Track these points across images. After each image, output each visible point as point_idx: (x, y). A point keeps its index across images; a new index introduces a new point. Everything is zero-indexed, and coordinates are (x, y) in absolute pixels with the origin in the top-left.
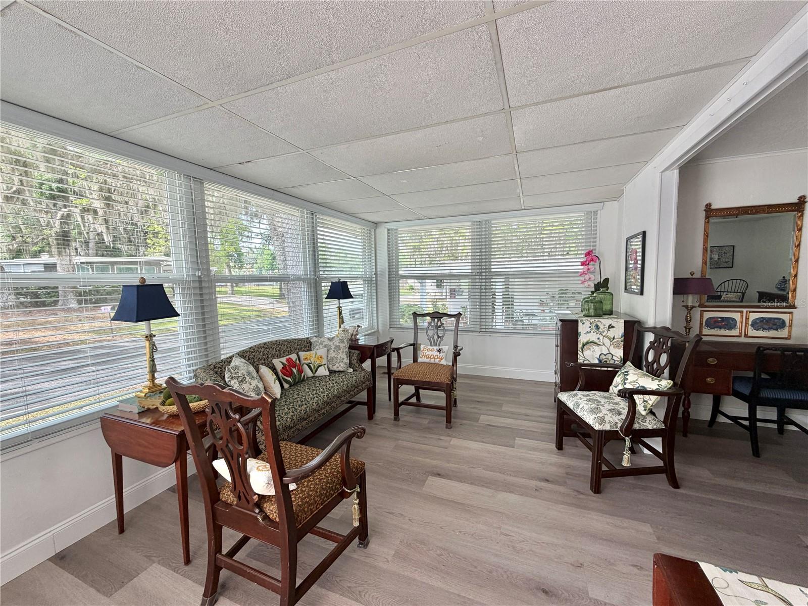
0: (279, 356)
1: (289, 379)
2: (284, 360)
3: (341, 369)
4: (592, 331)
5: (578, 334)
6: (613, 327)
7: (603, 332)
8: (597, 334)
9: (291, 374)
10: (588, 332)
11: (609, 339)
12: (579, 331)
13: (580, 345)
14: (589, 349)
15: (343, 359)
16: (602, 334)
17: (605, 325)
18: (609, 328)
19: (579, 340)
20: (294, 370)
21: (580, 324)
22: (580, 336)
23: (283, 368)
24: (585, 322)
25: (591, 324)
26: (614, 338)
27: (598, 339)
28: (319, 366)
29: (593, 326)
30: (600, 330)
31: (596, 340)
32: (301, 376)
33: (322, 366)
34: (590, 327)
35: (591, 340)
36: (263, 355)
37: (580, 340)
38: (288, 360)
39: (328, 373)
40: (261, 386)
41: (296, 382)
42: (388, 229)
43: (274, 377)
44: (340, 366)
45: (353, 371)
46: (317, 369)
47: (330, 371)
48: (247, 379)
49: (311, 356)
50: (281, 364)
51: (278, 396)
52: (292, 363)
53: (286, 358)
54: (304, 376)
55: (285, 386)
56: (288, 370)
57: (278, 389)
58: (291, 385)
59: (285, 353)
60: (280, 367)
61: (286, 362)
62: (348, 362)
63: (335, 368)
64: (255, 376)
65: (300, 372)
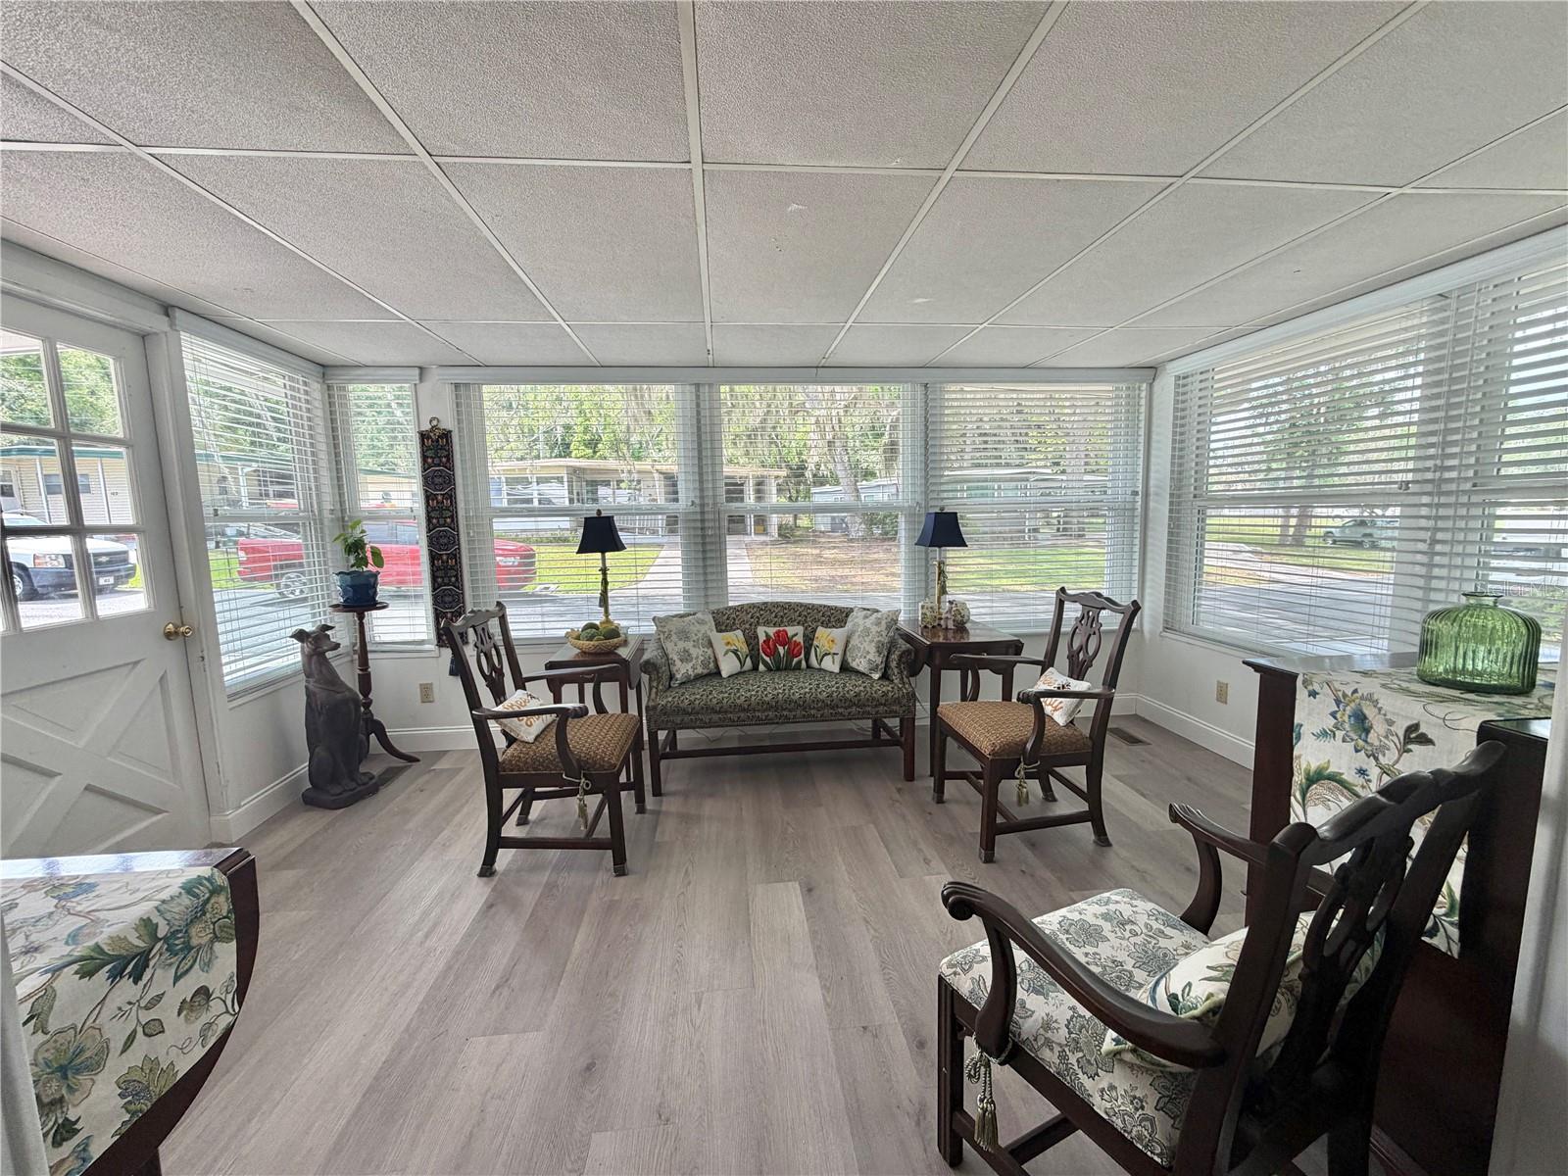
0: (767, 623)
1: (767, 659)
2: (772, 631)
3: (861, 669)
4: (1339, 734)
5: (1292, 731)
6: (1424, 740)
7: (1383, 748)
8: (1357, 751)
9: (773, 653)
10: (1324, 734)
12: (1296, 721)
13: (1298, 778)
14: (1325, 802)
15: (868, 653)
16: (1376, 759)
17: (1390, 723)
18: (1408, 740)
19: (1295, 753)
20: (781, 650)
21: (1301, 694)
22: (1299, 738)
23: (764, 641)
24: (1316, 687)
25: (1338, 702)
27: (1362, 772)
28: (826, 654)
29: (1345, 716)
30: (1372, 737)
31: (1350, 776)
32: (793, 660)
33: (830, 657)
34: (1333, 715)
35: (1332, 769)
36: (752, 618)
37: (1299, 757)
38: (778, 632)
39: (836, 669)
40: (698, 652)
41: (780, 667)
42: (1178, 378)
43: (729, 647)
44: (859, 663)
45: (879, 679)
46: (823, 657)
47: (845, 668)
48: (674, 637)
49: (824, 636)
50: (764, 634)
51: (724, 674)
52: (783, 639)
53: (781, 629)
54: (800, 662)
55: (762, 667)
56: (772, 647)
57: (729, 665)
58: (769, 669)
59: (791, 622)
60: (762, 638)
61: (772, 635)
62: (879, 660)
63: (854, 665)
64: (695, 638)
65: (791, 654)
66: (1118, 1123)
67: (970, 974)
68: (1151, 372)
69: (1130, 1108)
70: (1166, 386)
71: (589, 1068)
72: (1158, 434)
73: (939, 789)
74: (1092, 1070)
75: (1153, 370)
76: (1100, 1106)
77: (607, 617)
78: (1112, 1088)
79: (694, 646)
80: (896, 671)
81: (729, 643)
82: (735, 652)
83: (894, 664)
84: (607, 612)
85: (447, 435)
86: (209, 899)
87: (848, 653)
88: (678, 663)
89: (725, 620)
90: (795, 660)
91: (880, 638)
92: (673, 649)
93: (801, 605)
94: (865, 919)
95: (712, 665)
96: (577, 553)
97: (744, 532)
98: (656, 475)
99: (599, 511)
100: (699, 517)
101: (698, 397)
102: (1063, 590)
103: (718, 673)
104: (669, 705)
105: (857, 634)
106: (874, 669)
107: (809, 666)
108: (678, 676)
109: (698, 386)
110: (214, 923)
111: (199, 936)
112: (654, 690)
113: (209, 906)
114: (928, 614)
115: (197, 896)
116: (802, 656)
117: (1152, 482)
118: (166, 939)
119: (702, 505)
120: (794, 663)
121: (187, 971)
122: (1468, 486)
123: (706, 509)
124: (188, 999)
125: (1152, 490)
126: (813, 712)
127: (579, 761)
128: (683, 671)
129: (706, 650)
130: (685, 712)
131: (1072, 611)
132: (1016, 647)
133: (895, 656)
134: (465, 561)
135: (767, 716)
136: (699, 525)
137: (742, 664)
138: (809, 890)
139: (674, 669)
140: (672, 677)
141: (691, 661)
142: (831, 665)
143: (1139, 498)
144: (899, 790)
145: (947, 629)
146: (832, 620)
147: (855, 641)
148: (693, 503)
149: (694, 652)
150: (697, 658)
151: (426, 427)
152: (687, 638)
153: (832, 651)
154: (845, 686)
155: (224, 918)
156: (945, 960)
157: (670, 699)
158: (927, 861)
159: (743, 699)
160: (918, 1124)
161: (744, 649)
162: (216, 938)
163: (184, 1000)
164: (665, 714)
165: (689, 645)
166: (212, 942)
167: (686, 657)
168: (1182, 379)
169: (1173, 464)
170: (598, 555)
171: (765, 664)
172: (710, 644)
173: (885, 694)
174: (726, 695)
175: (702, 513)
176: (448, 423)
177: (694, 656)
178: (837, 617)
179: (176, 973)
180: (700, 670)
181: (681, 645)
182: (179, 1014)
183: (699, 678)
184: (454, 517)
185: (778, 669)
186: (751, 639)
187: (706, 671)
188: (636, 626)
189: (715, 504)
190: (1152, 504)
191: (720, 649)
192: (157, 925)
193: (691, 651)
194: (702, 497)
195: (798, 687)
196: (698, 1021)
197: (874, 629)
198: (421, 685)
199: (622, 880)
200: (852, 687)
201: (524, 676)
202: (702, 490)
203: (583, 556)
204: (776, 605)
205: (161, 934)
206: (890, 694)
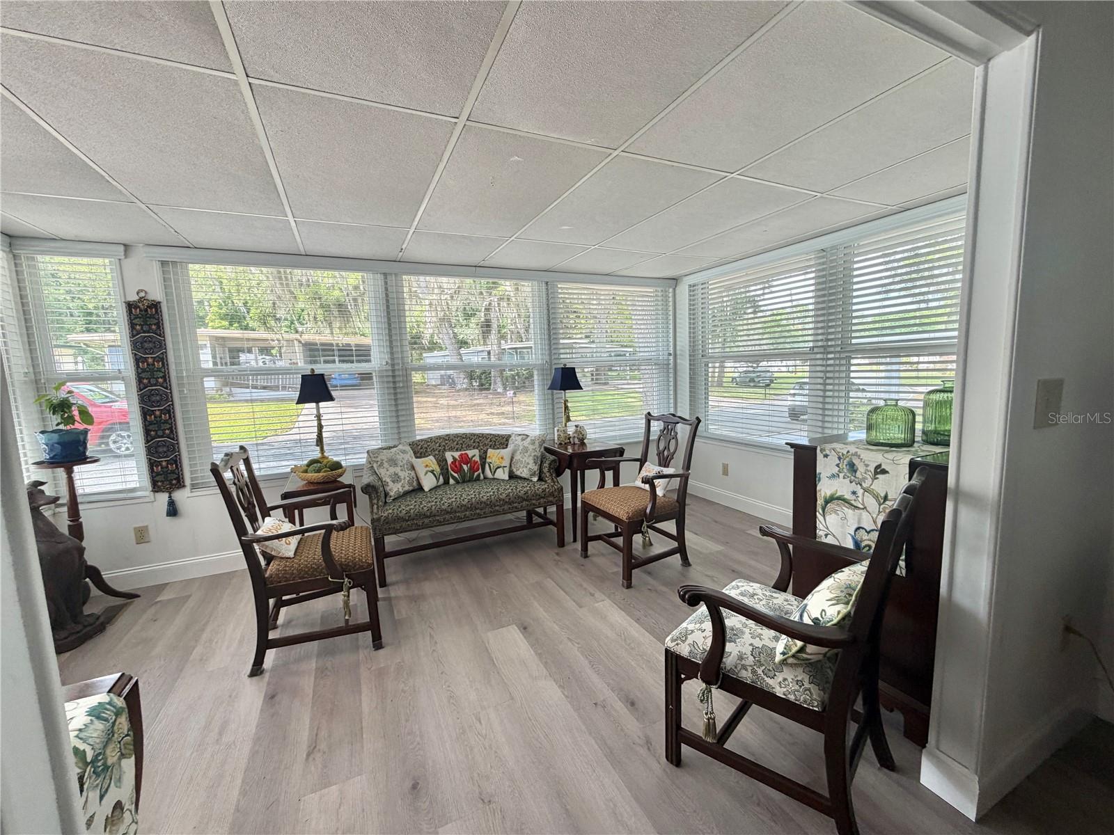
0: (451, 449)
1: (456, 475)
2: (457, 454)
3: (524, 475)
4: (841, 475)
5: (816, 477)
6: (884, 472)
7: (864, 479)
8: (851, 482)
9: (459, 470)
10: (833, 476)
11: (876, 497)
12: (817, 472)
13: (820, 502)
14: (835, 512)
15: (528, 464)
16: (861, 485)
17: (867, 466)
18: (876, 473)
19: (818, 488)
20: (465, 467)
21: (820, 456)
22: (819, 480)
23: (452, 462)
24: (828, 452)
25: (839, 458)
26: (886, 498)
27: (854, 493)
28: (499, 467)
29: (844, 466)
30: (858, 474)
31: (848, 496)
32: (474, 474)
33: (501, 469)
34: (838, 465)
35: (838, 494)
36: (440, 446)
37: (820, 490)
38: (461, 455)
39: (507, 478)
40: (405, 475)
41: (465, 480)
42: (690, 286)
43: (428, 469)
44: (523, 472)
45: (538, 480)
46: (496, 470)
47: (512, 476)
48: (386, 465)
49: (494, 455)
50: (452, 458)
51: (426, 489)
52: (465, 459)
53: (463, 452)
54: (479, 475)
55: (452, 481)
56: (458, 466)
57: (428, 482)
58: (458, 482)
59: (468, 447)
60: (450, 460)
61: (457, 457)
62: (536, 468)
63: (518, 473)
64: (401, 464)
65: (472, 470)
66: (792, 698)
67: (687, 642)
68: (674, 282)
69: (797, 687)
70: (683, 290)
71: (415, 787)
72: (680, 319)
73: (585, 549)
74: (772, 674)
75: (675, 280)
76: (779, 692)
77: (323, 454)
78: (785, 680)
79: (402, 470)
80: (548, 474)
81: (427, 466)
82: (432, 472)
83: (546, 470)
84: (322, 450)
85: (156, 305)
86: (115, 720)
87: (513, 465)
88: (391, 484)
89: (421, 449)
90: (476, 474)
91: (536, 453)
92: (386, 474)
93: (474, 435)
94: (568, 638)
95: (415, 484)
96: (297, 404)
98: (296, 343)
99: (313, 372)
100: (390, 373)
101: (386, 283)
102: (649, 414)
103: (420, 488)
104: (390, 516)
105: (518, 452)
106: (533, 475)
107: (485, 478)
108: (392, 494)
109: (385, 275)
110: (119, 742)
111: (112, 756)
112: (375, 506)
113: (116, 728)
114: (562, 435)
115: (106, 720)
116: (480, 470)
117: (678, 348)
118: (92, 762)
119: (393, 365)
120: (475, 476)
121: (107, 790)
122: (839, 349)
123: (396, 367)
124: (110, 816)
125: (678, 352)
126: (497, 508)
127: (341, 565)
128: (395, 490)
129: (410, 472)
130: (403, 520)
131: (656, 427)
132: (621, 452)
133: (546, 465)
135: (465, 515)
136: (391, 379)
137: (438, 480)
138: (524, 629)
139: (388, 489)
140: (386, 495)
141: (401, 481)
142: (502, 475)
143: (671, 358)
145: (574, 444)
146: (497, 443)
147: (518, 457)
148: (387, 363)
149: (402, 474)
150: (405, 478)
151: (133, 297)
152: (396, 465)
153: (502, 465)
155: (126, 736)
156: (669, 638)
157: (390, 511)
158: (592, 595)
159: (446, 505)
160: (649, 749)
161: (438, 469)
162: (123, 756)
163: (107, 816)
164: (387, 523)
165: (398, 470)
166: (120, 759)
167: (396, 478)
168: (692, 287)
169: (690, 337)
170: (313, 405)
171: (454, 478)
172: (413, 468)
173: (544, 490)
174: (433, 503)
175: (394, 370)
176: (156, 294)
177: (402, 478)
178: (501, 441)
179: (101, 793)
180: (407, 488)
181: (392, 470)
182: (105, 831)
183: (406, 493)
184: (166, 377)
185: (464, 482)
186: (442, 462)
187: (411, 488)
188: (352, 459)
189: (403, 363)
190: (678, 361)
191: (421, 471)
192: (84, 750)
193: (400, 474)
194: (392, 359)
195: (484, 492)
196: (484, 732)
197: (531, 447)
198: (135, 528)
199: (381, 652)
200: (522, 488)
201: (269, 506)
202: (392, 353)
203: (300, 406)
204: (457, 436)
205: (89, 760)
206: (547, 490)
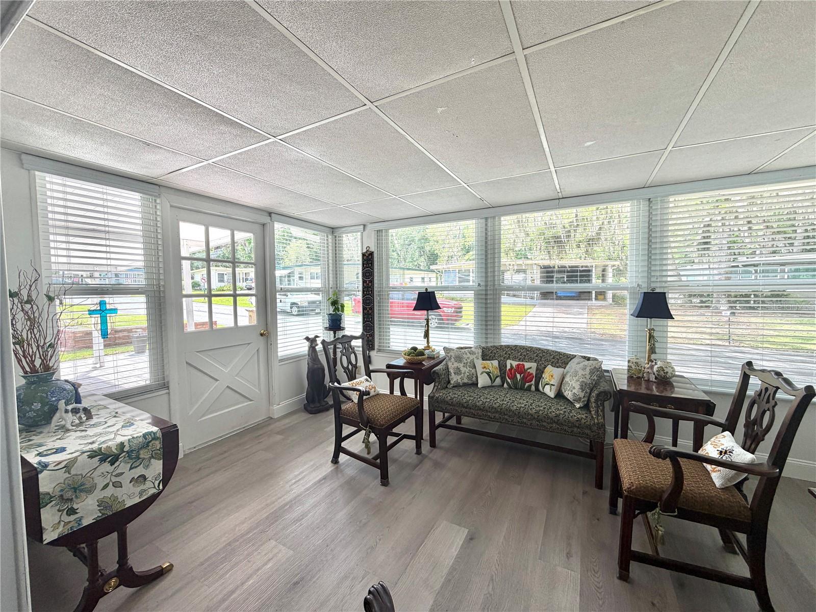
0: (514, 359)
1: (509, 381)
2: (515, 363)
3: (569, 397)
15: (574, 388)
20: (518, 376)
23: (510, 369)
28: (547, 384)
32: (525, 384)
33: (550, 386)
36: (506, 354)
38: (518, 365)
39: (552, 395)
40: (466, 370)
41: (517, 387)
43: (484, 370)
44: (569, 394)
45: (579, 408)
46: (545, 385)
47: (560, 395)
48: (453, 359)
50: (510, 365)
51: (479, 386)
52: (520, 369)
53: (521, 363)
54: (530, 386)
55: (505, 385)
56: (512, 373)
57: (483, 380)
58: (510, 387)
59: (530, 360)
60: (508, 367)
61: (514, 366)
62: (582, 395)
63: (565, 394)
64: (465, 362)
65: (525, 380)
77: (428, 344)
79: (464, 366)
80: (594, 405)
81: (485, 367)
82: (488, 374)
83: (593, 400)
84: (428, 342)
85: (372, 254)
86: (151, 441)
87: (563, 386)
88: (453, 374)
89: (489, 353)
90: (527, 384)
91: (584, 380)
92: (452, 366)
93: (540, 349)
95: (474, 379)
96: (414, 310)
97: (590, 299)
98: (535, 267)
99: (426, 289)
100: (484, 293)
101: (486, 225)
102: (749, 364)
103: (475, 384)
104: (440, 398)
105: (569, 374)
106: (578, 400)
107: (537, 389)
108: (452, 382)
109: (486, 219)
110: (152, 451)
111: (144, 454)
112: (436, 388)
113: (151, 444)
114: (633, 367)
115: (146, 439)
116: (533, 382)
118: (127, 452)
119: (486, 286)
120: (526, 386)
121: (136, 467)
124: (136, 478)
126: (525, 420)
128: (455, 380)
129: (471, 369)
130: (447, 403)
131: (755, 384)
132: (708, 407)
133: (594, 394)
134: (376, 311)
135: (495, 417)
136: (484, 297)
137: (493, 381)
138: (471, 538)
139: (450, 378)
140: (449, 382)
141: (461, 374)
142: (550, 392)
144: (585, 493)
145: (648, 380)
146: (560, 361)
147: (567, 379)
148: (479, 285)
149: (463, 369)
150: (465, 373)
151: (365, 250)
152: (460, 361)
153: (551, 383)
154: (550, 408)
155: (157, 450)
157: (441, 394)
159: (481, 402)
161: (496, 373)
162: (152, 457)
163: (133, 478)
164: (437, 402)
165: (461, 365)
166: (150, 458)
167: (458, 371)
171: (508, 383)
172: (475, 366)
173: (579, 420)
174: (472, 398)
175: (486, 290)
176: (372, 249)
177: (463, 372)
178: (561, 360)
179: (131, 465)
180: (466, 381)
181: (456, 365)
182: (130, 482)
183: (465, 385)
184: (372, 291)
185: (516, 388)
186: (502, 367)
187: (470, 382)
191: (479, 369)
192: (125, 446)
193: (461, 369)
194: (486, 281)
195: (521, 402)
197: (581, 373)
200: (558, 409)
201: (372, 369)
202: (486, 277)
204: (523, 348)
205: (125, 449)
206: (583, 421)
